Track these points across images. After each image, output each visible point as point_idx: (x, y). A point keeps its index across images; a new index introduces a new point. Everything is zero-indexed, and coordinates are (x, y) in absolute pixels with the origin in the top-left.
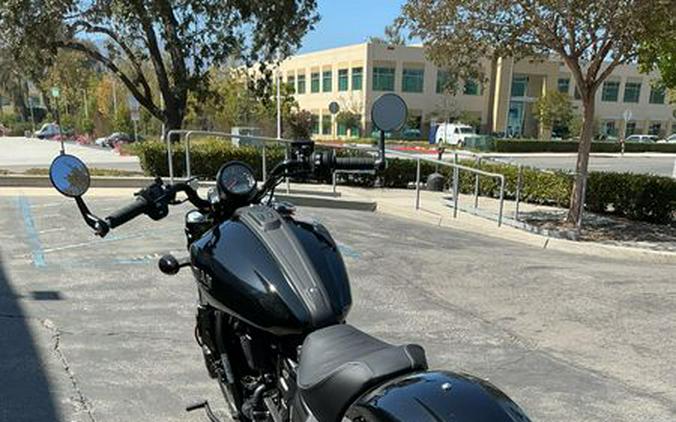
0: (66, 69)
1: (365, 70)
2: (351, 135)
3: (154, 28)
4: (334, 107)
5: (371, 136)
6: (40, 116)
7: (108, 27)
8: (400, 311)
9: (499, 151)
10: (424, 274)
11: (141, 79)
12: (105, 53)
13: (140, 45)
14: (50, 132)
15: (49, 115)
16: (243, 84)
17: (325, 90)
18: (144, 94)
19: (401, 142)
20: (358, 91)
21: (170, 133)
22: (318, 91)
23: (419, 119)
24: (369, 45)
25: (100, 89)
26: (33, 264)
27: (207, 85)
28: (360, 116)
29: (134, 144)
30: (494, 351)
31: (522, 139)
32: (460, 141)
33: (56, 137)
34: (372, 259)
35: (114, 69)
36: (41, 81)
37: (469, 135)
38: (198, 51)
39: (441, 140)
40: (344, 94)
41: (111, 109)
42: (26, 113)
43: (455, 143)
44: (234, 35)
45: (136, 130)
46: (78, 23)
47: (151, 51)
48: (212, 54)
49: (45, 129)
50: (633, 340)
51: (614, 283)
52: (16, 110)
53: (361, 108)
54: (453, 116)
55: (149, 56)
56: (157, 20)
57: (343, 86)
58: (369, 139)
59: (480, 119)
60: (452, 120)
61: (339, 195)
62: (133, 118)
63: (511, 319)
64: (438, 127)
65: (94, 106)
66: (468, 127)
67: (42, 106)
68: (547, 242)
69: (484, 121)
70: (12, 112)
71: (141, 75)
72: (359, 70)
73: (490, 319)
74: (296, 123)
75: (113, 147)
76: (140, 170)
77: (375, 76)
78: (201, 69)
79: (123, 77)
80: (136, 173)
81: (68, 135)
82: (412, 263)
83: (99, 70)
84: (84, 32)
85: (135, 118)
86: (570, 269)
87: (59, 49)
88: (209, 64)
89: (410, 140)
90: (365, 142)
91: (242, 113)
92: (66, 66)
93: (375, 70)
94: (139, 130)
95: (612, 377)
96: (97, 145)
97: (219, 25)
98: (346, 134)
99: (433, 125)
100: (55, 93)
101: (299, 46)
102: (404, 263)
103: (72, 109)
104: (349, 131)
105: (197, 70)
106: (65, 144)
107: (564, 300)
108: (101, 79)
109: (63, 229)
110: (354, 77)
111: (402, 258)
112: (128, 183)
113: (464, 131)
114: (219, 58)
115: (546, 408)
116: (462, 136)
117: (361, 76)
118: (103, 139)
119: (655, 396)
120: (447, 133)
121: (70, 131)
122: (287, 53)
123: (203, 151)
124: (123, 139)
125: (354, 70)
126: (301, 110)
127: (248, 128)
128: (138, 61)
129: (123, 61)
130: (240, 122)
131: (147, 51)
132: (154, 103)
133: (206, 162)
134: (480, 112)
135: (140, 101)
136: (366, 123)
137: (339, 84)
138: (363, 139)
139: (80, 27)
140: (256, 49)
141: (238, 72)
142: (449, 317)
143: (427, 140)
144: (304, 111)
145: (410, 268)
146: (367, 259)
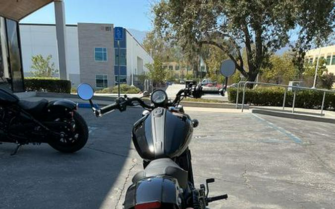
0: (219, 54)
6: (203, 75)
8: (303, 171)
10: (331, 155)
11: (240, 58)
14: (206, 83)
15: (207, 75)
18: (240, 65)
27: (268, 60)
33: (208, 85)
34: (307, 145)
36: (207, 59)
38: (266, 44)
42: (198, 73)
47: (246, 44)
48: (273, 45)
49: (204, 81)
52: (193, 73)
67: (205, 70)
70: (192, 73)
71: (240, 56)
74: (325, 80)
76: (228, 100)
78: (266, 53)
80: (227, 102)
82: (328, 149)
91: (297, 74)
92: (218, 52)
101: (326, 40)
102: (324, 148)
103: (218, 72)
112: (226, 106)
121: (215, 82)
122: (319, 44)
123: (259, 92)
126: (328, 73)
127: (298, 82)
130: (295, 79)
132: (244, 69)
133: (260, 97)
135: (237, 68)
142: (329, 177)
144: (330, 73)
145: (325, 152)
146: (303, 145)
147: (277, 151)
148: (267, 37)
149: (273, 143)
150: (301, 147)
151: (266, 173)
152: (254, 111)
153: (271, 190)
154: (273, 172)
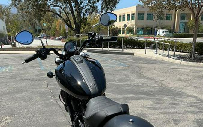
1: (135, 14)
2: (131, 34)
3: (73, 5)
4: (125, 26)
5: (137, 34)
6: (40, 31)
7: (59, 5)
8: (133, 79)
9: (176, 38)
10: (142, 70)
11: (69, 20)
12: (58, 13)
13: (68, 10)
14: (42, 36)
15: (42, 31)
16: (98, 20)
17: (123, 21)
18: (69, 24)
19: (146, 35)
20: (133, 21)
21: (76, 35)
22: (121, 21)
23: (152, 28)
24: (136, 6)
25: (57, 23)
26: (41, 69)
27: (87, 21)
28: (134, 28)
29: (66, 39)
30: (156, 88)
31: (184, 34)
32: (164, 35)
33: (44, 38)
34: (128, 66)
35: (61, 17)
36: (40, 21)
37: (167, 33)
38: (84, 11)
39: (158, 34)
40: (129, 22)
41: (60, 29)
42: (36, 30)
43: (163, 35)
44: (95, 6)
45: (67, 35)
46: (51, 4)
47: (71, 12)
48: (88, 12)
49: (41, 35)
50: (194, 85)
51: (195, 72)
52: (33, 30)
53: (134, 26)
54: (162, 27)
55: (71, 13)
56: (73, 2)
57: (128, 19)
58: (136, 35)
59: (171, 28)
60: (162, 29)
61: (124, 51)
62: (66, 31)
63: (163, 80)
64: (157, 31)
65: (55, 28)
66: (167, 30)
67: (40, 28)
68: (181, 62)
69: (172, 28)
72: (134, 14)
73: (157, 81)
74: (114, 31)
75: (61, 40)
77: (138, 16)
79: (64, 19)
81: (48, 37)
82: (139, 67)
83: (57, 17)
84: (53, 7)
85: (67, 31)
86: (184, 69)
87: (46, 12)
88: (88, 15)
89: (149, 35)
90: (135, 36)
93: (138, 14)
94: (68, 35)
95: (185, 93)
96: (56, 39)
97: (91, 3)
98: (129, 34)
99: (156, 30)
100: (45, 25)
102: (137, 67)
103: (49, 29)
104: (130, 33)
105: (84, 17)
106: (47, 40)
107: (179, 76)
108: (57, 20)
109: (48, 61)
110: (132, 16)
111: (137, 66)
113: (166, 32)
114: (91, 13)
115: (165, 99)
116: (165, 33)
117: (134, 16)
118: (58, 38)
119: (195, 97)
120: (160, 32)
124: (64, 38)
125: (132, 14)
128: (68, 15)
129: (63, 15)
131: (70, 12)
132: (72, 27)
134: (171, 26)
135: (68, 26)
136: (135, 30)
137: (127, 19)
138: (134, 35)
139: (51, 6)
140: (102, 9)
141: (97, 16)
142: (146, 80)
143: (154, 35)
144: (116, 27)
145: (138, 69)
146: (127, 67)
147: (116, 70)
148: (85, 7)
149: (112, 67)
150: (126, 67)
151: (117, 82)
152: (88, 51)
153: (124, 89)
154: (120, 81)
